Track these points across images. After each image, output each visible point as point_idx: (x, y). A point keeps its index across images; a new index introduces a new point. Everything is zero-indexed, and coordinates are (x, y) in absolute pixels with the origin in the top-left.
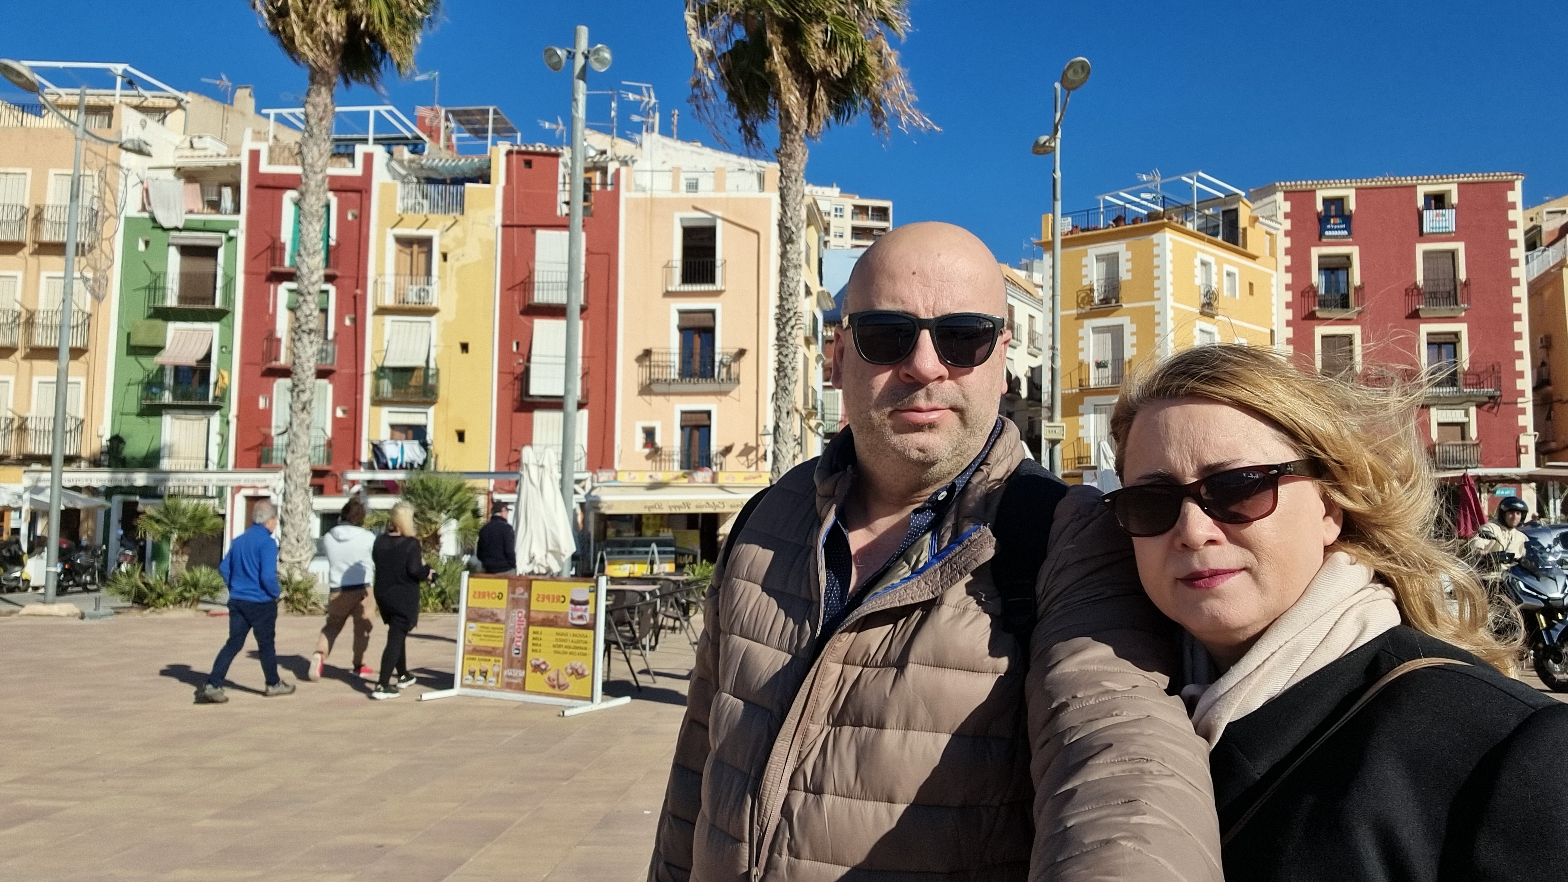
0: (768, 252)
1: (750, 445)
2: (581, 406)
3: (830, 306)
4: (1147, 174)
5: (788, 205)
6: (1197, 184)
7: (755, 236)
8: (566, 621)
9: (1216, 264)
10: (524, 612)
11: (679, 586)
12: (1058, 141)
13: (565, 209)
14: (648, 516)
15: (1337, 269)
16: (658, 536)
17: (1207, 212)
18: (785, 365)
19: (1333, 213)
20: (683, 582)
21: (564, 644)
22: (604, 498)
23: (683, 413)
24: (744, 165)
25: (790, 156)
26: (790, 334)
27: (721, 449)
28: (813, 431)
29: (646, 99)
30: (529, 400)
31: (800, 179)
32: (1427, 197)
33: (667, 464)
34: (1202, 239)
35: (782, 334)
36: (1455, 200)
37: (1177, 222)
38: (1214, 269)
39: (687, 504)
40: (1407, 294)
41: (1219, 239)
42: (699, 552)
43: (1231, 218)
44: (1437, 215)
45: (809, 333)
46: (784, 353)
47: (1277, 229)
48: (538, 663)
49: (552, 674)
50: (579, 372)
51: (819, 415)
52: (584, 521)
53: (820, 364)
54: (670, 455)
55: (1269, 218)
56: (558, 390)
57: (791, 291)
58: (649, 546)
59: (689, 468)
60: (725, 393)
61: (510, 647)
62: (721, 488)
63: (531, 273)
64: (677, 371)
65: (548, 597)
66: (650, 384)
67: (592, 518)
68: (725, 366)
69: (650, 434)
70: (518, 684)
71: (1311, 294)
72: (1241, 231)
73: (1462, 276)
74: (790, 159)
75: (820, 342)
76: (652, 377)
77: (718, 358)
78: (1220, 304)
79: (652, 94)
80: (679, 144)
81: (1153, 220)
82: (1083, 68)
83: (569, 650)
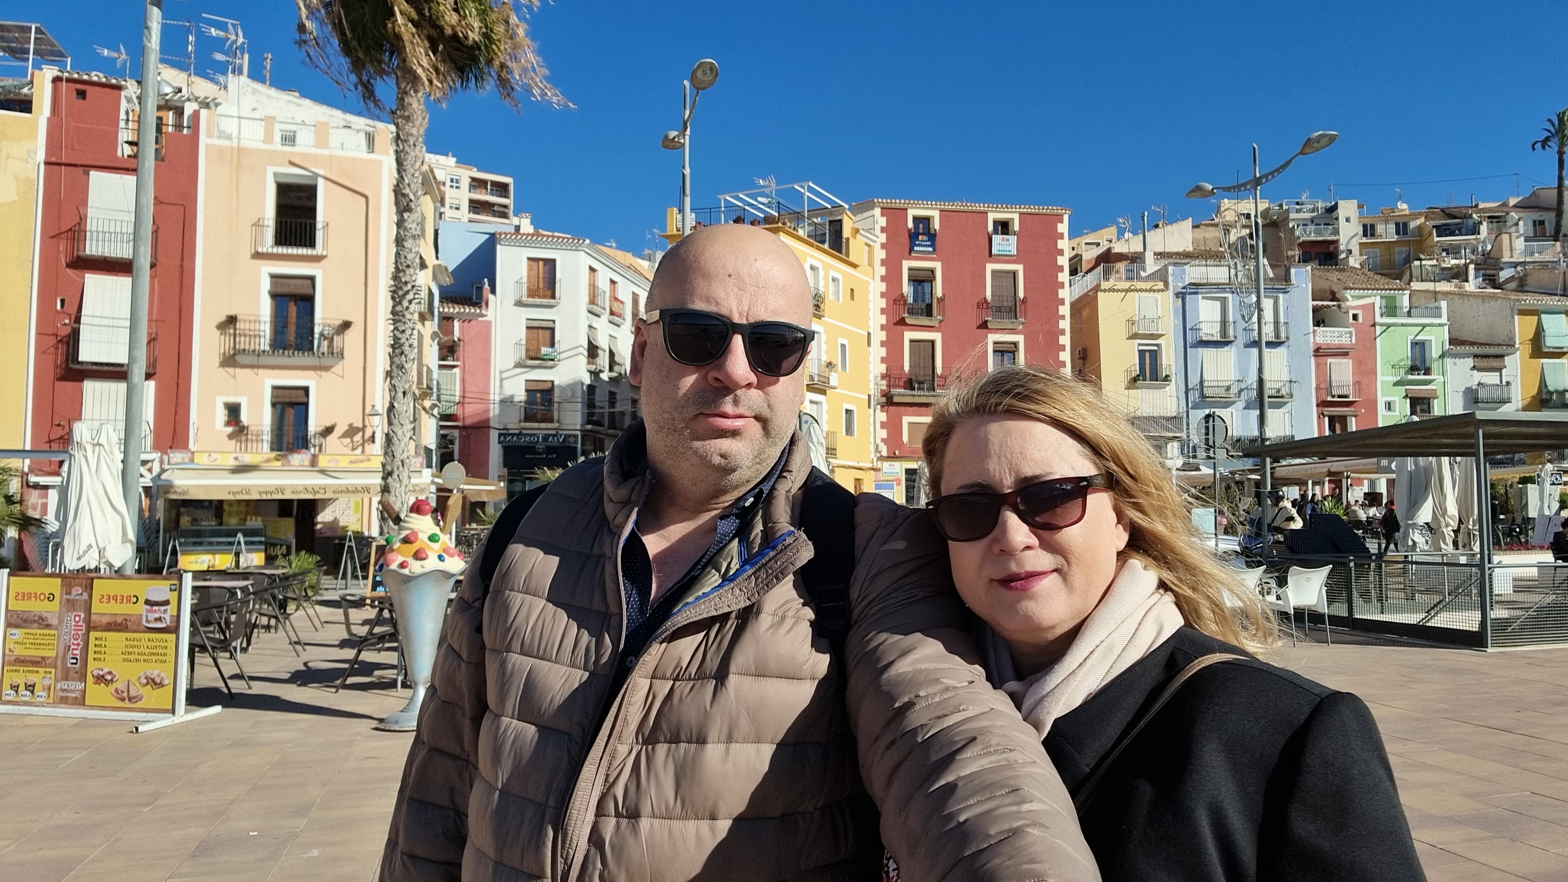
0: (378, 219)
1: (355, 425)
2: (148, 376)
3: (447, 281)
4: (764, 180)
5: (405, 171)
6: (807, 194)
7: (364, 200)
8: (140, 623)
9: (823, 269)
10: (83, 615)
11: (275, 580)
12: (687, 138)
13: (128, 150)
14: (231, 503)
15: (923, 281)
16: (245, 525)
17: (815, 220)
18: (402, 341)
19: (921, 231)
20: (279, 576)
21: (136, 650)
22: (178, 482)
23: (275, 388)
24: (350, 122)
25: (408, 119)
26: (407, 308)
27: (320, 429)
28: (427, 412)
29: (233, 37)
30: (78, 367)
31: (420, 144)
32: (996, 223)
33: (255, 445)
34: (811, 245)
35: (399, 308)
36: (1016, 227)
37: (790, 227)
38: (822, 274)
39: (281, 490)
40: (978, 308)
41: (826, 246)
42: (294, 541)
43: (836, 226)
44: (1003, 240)
45: (424, 308)
46: (401, 329)
47: (875, 242)
48: (101, 673)
49: (121, 685)
50: (144, 339)
51: (435, 395)
52: (152, 508)
53: (436, 342)
54: (259, 435)
55: (868, 230)
56: (120, 356)
57: (409, 263)
58: (236, 536)
59: (280, 450)
60: (327, 368)
61: (64, 657)
62: (323, 472)
63: (82, 220)
64: (268, 341)
65: (115, 598)
66: (235, 354)
67: (160, 504)
68: (325, 338)
69: (233, 411)
70: (76, 698)
71: (902, 302)
72: (844, 240)
73: (1021, 294)
74: (407, 122)
75: (436, 319)
76: (237, 346)
77: (317, 330)
78: (826, 307)
79: (240, 33)
80: (273, 92)
81: (769, 224)
82: (711, 70)
83: (142, 658)
